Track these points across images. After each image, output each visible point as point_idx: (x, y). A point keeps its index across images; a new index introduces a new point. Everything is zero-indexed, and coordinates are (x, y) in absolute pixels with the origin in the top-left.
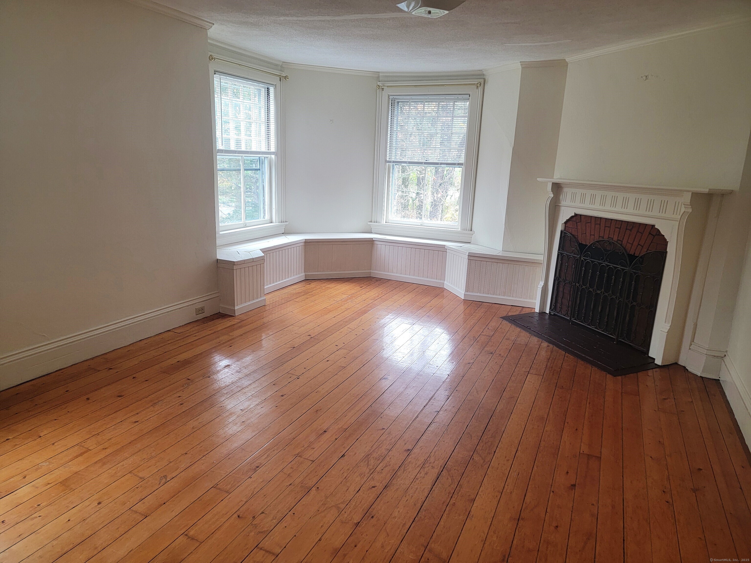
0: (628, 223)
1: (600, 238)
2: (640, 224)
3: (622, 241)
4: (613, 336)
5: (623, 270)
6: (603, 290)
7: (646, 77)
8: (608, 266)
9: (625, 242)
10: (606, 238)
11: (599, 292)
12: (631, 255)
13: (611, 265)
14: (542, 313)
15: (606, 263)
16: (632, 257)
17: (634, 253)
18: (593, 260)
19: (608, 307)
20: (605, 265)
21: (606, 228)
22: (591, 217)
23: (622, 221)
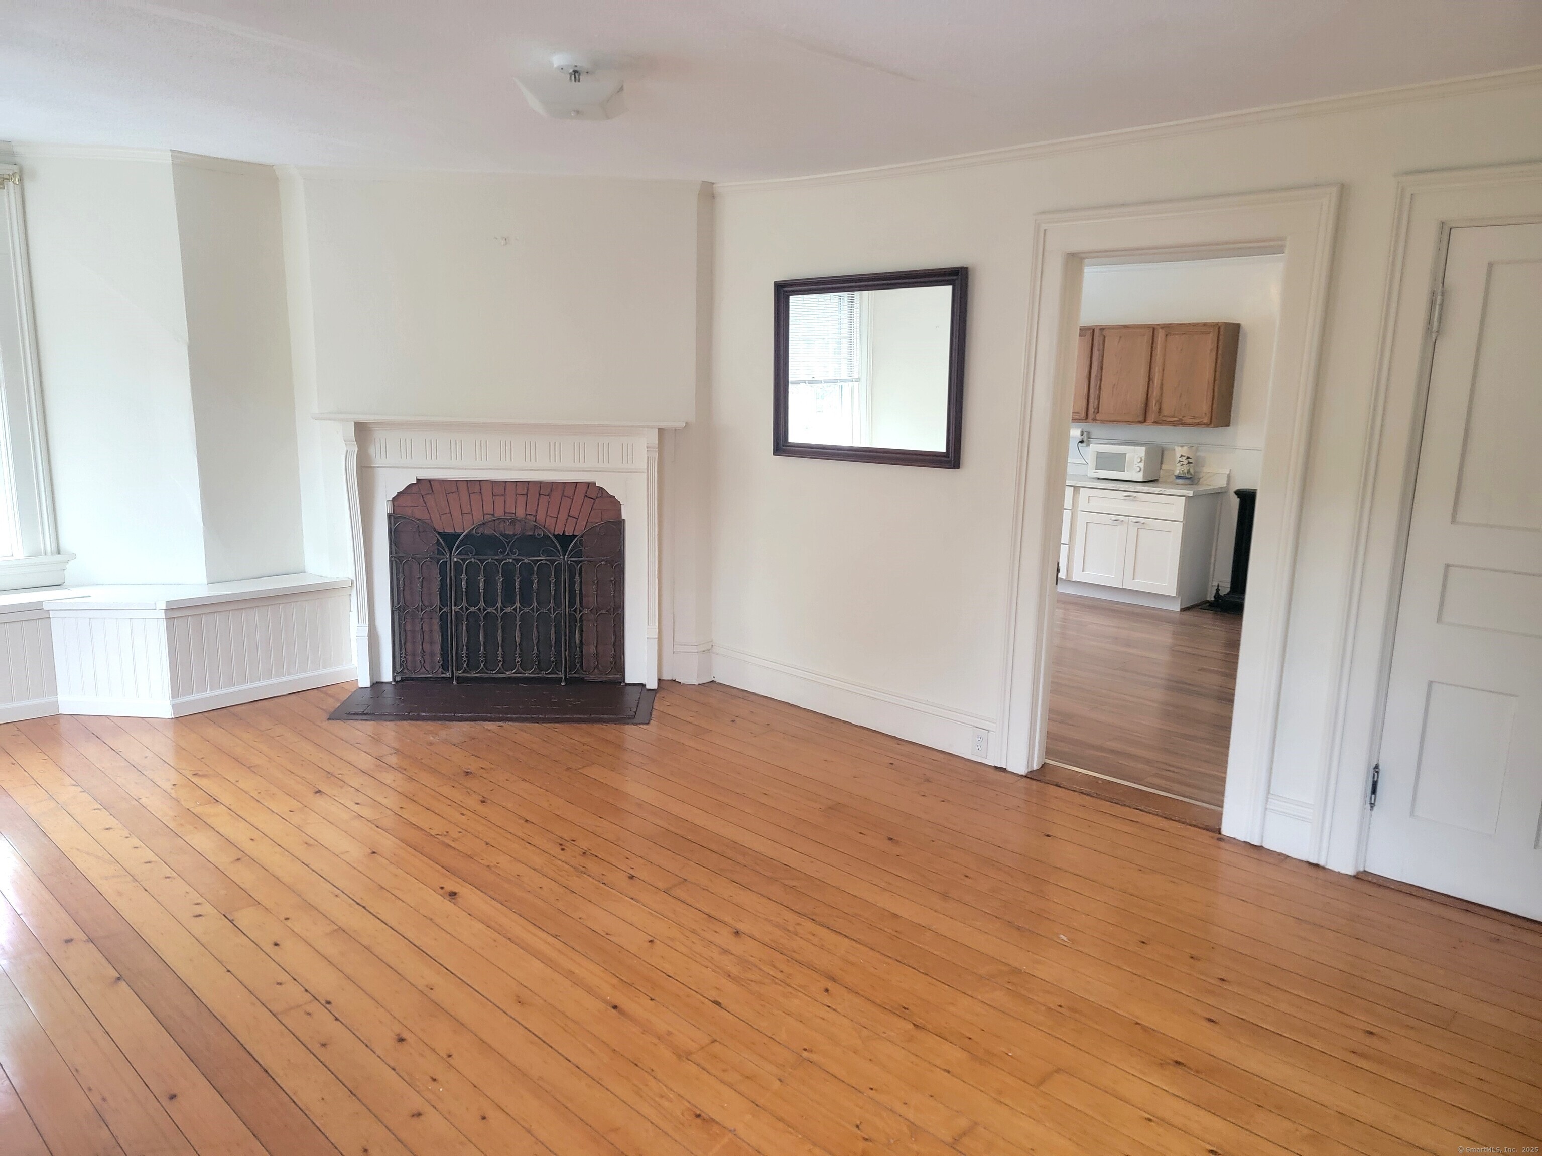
0: (540, 484)
1: (486, 517)
2: (564, 484)
3: (535, 516)
4: (557, 674)
5: (552, 562)
6: (518, 604)
7: (506, 240)
8: (517, 561)
9: (541, 516)
10: (499, 513)
11: (509, 610)
12: (559, 535)
13: (524, 560)
14: (376, 685)
15: (513, 557)
16: (565, 540)
17: (564, 532)
18: (482, 557)
19: (535, 629)
20: (511, 561)
21: (497, 498)
22: (457, 482)
23: (528, 482)
